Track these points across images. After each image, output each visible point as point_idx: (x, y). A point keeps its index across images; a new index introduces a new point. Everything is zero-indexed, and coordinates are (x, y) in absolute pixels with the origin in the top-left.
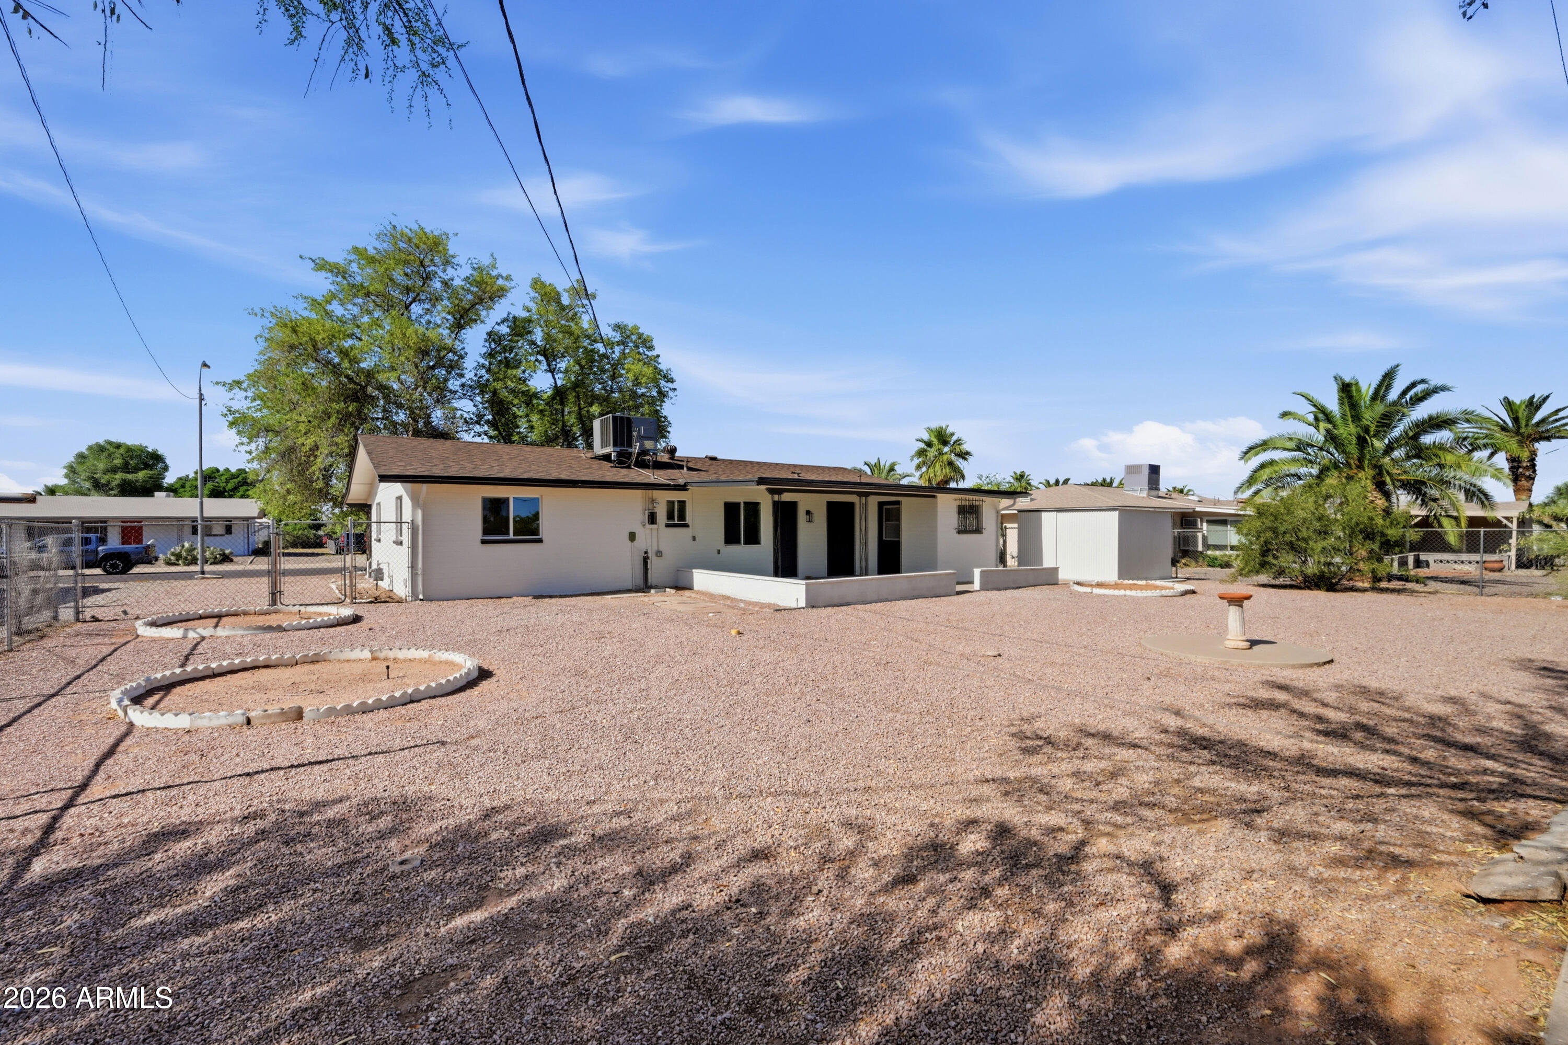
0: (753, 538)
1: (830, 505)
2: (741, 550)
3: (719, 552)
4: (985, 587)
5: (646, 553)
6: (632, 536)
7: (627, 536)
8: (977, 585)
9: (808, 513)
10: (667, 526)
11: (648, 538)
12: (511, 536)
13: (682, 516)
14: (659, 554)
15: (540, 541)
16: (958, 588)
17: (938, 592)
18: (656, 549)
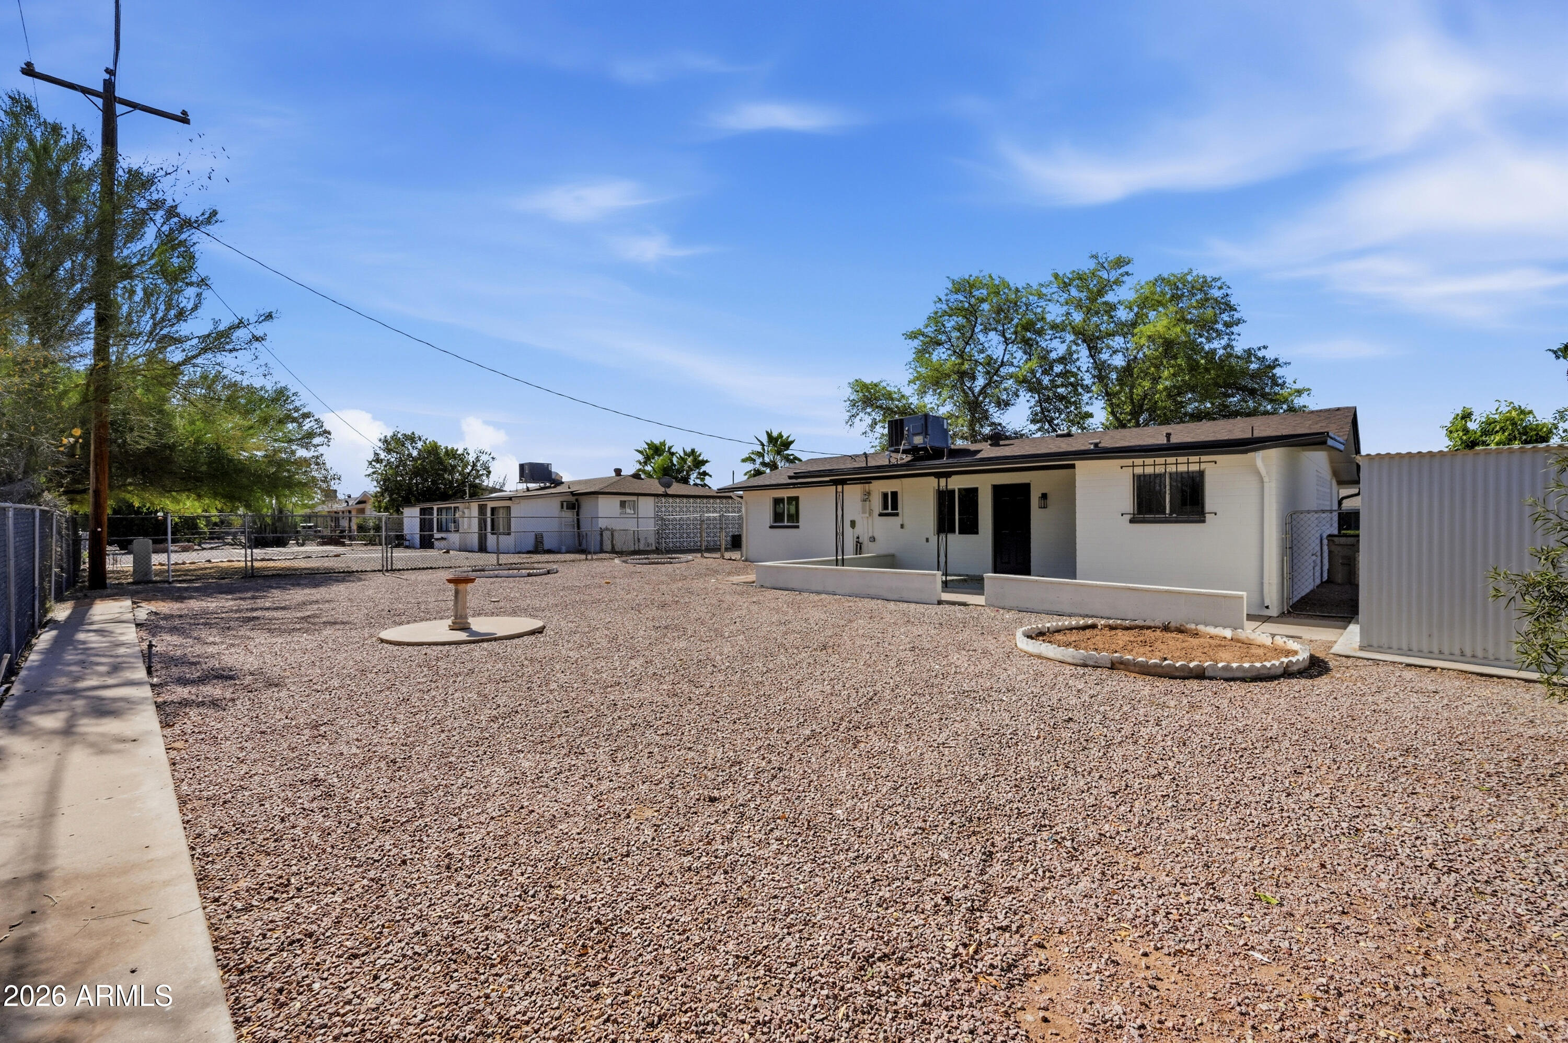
0: (969, 527)
2: (955, 540)
3: (927, 540)
4: (989, 605)
5: (858, 538)
6: (851, 524)
8: (983, 599)
10: (881, 515)
11: (864, 525)
12: (785, 523)
13: (895, 505)
14: (873, 539)
15: (797, 527)
16: (946, 596)
17: (906, 596)
18: (870, 535)
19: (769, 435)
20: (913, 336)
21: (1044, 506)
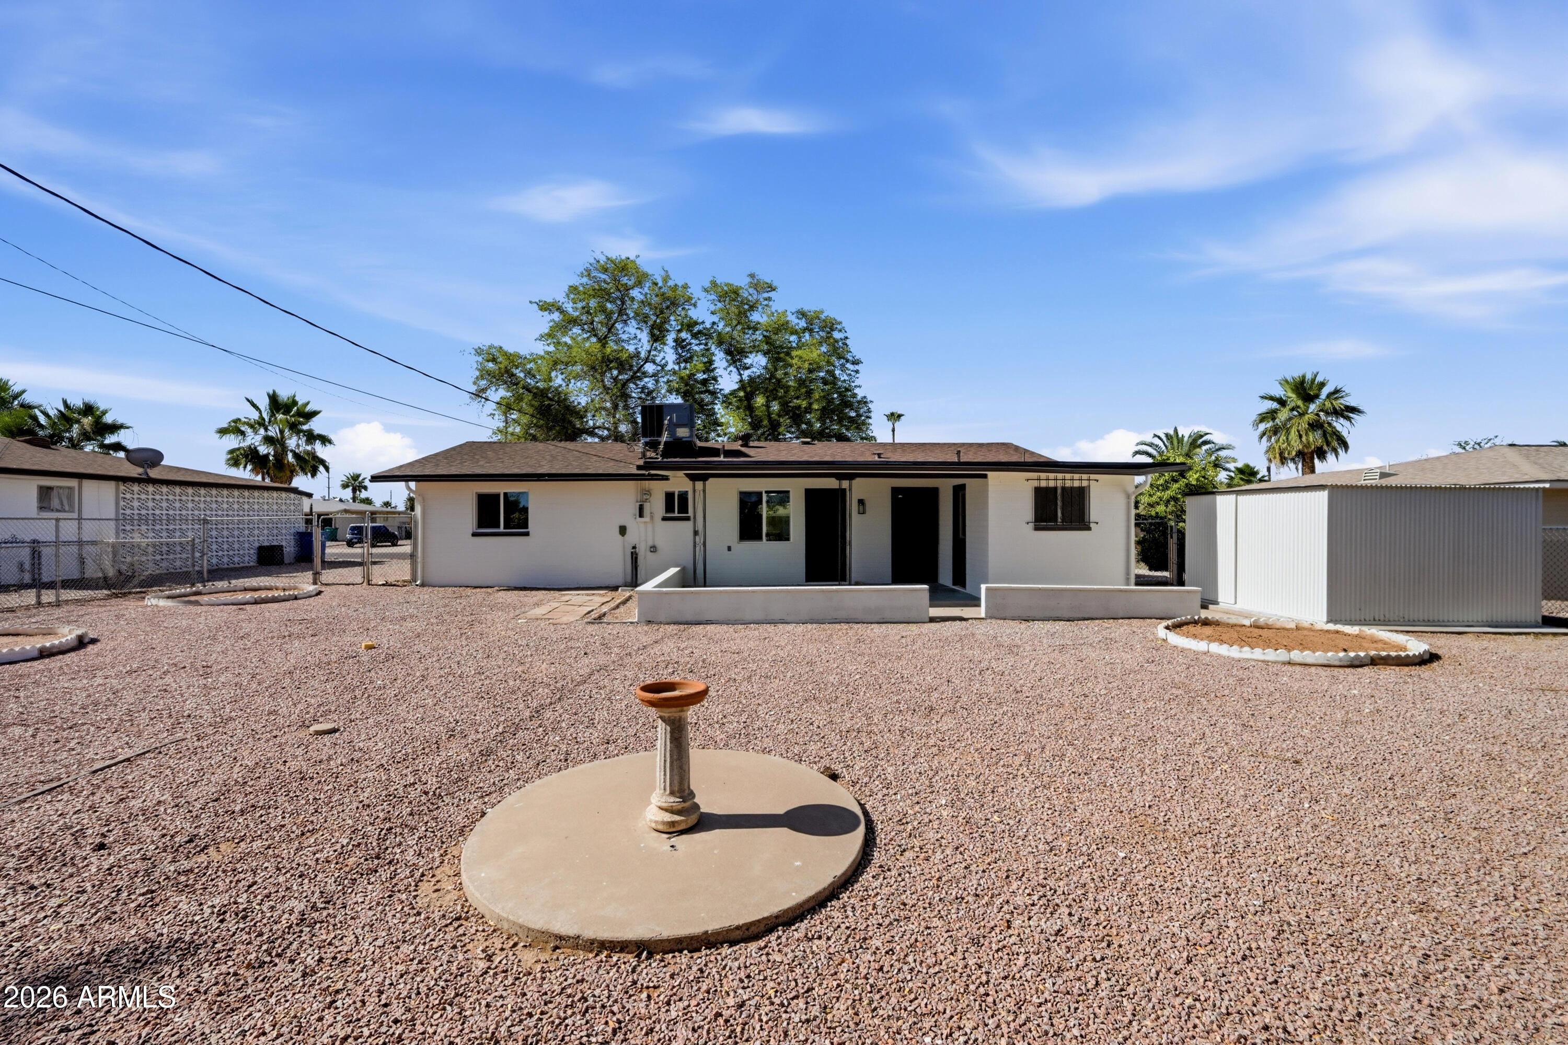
0: (780, 532)
1: (895, 491)
2: (765, 548)
3: (729, 549)
5: (634, 548)
6: (623, 530)
7: (618, 530)
8: (982, 611)
9: (861, 502)
10: (664, 519)
11: (640, 532)
12: (502, 529)
13: (684, 508)
14: (654, 549)
16: (935, 612)
17: (888, 616)
18: (650, 543)
19: (274, 399)
20: (546, 307)
21: (862, 512)
